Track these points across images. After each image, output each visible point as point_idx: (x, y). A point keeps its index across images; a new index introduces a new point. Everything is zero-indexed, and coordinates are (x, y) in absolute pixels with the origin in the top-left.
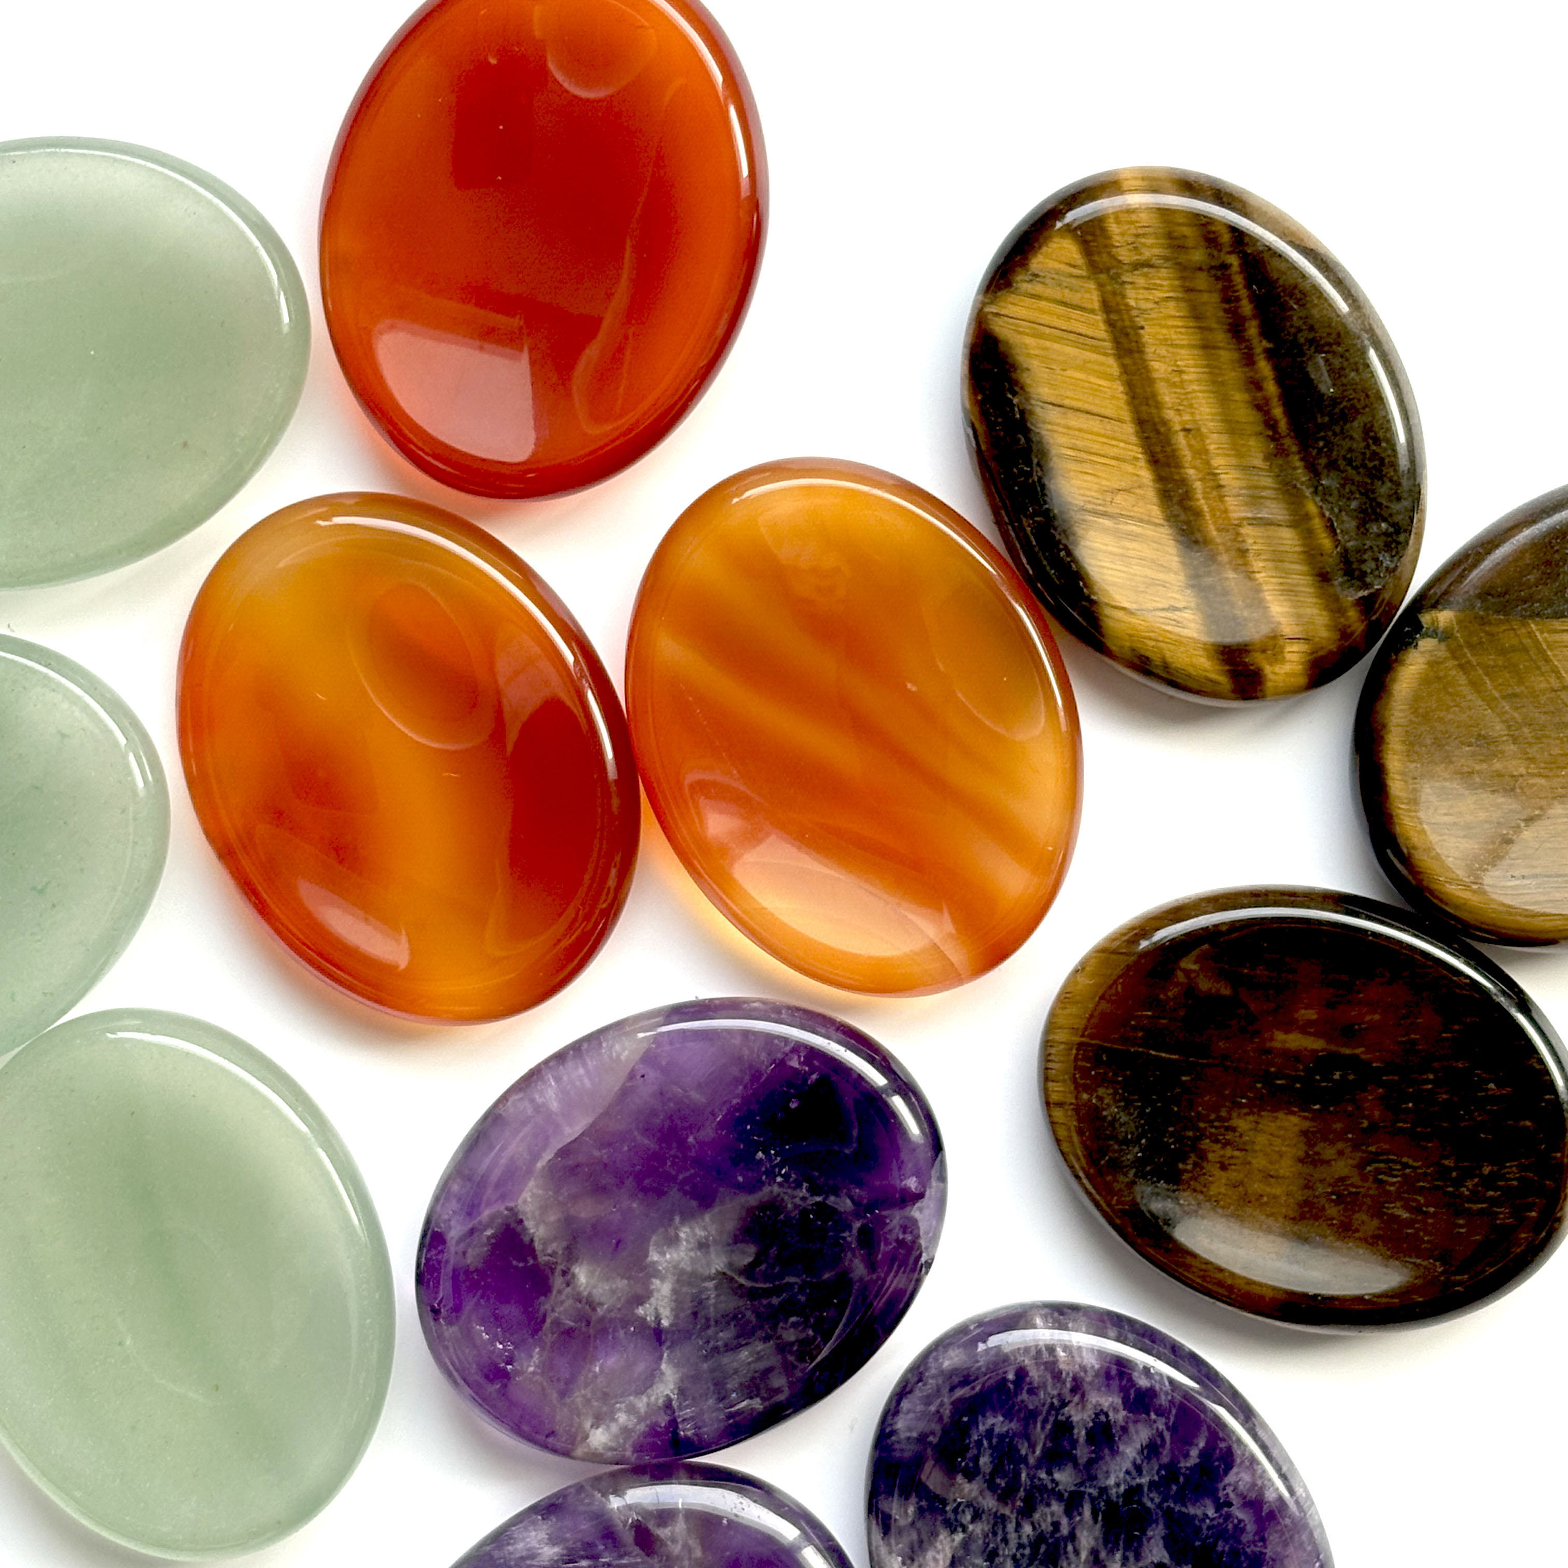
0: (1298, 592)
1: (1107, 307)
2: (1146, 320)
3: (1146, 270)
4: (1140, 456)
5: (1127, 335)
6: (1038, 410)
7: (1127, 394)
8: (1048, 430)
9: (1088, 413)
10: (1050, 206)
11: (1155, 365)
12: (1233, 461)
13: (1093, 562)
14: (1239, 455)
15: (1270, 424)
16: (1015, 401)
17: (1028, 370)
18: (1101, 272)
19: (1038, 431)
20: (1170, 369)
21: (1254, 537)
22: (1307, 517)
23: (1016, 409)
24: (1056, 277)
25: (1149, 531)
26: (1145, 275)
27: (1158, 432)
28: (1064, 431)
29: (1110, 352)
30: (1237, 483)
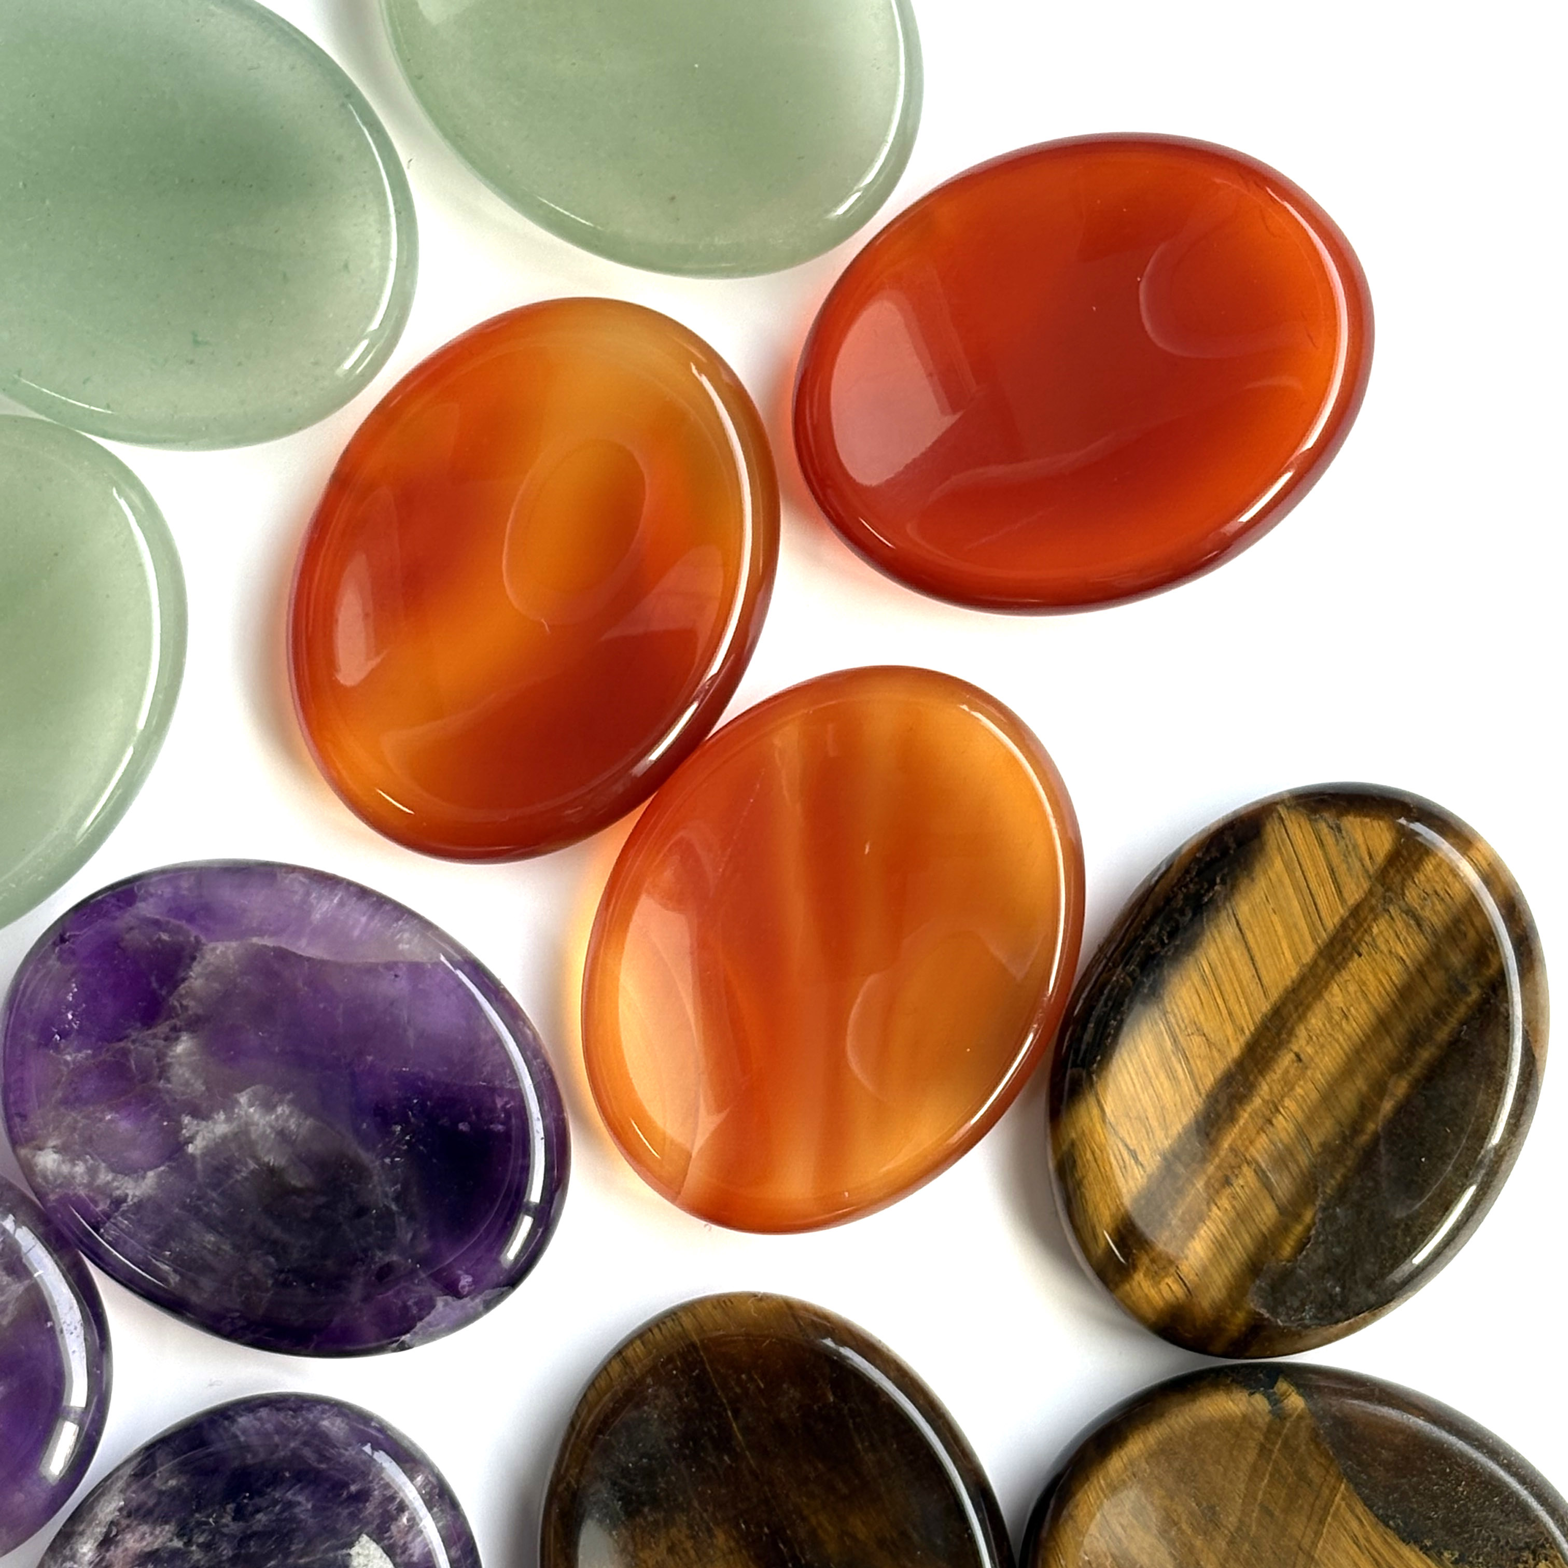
0: (1226, 1254)
1: (1356, 912)
2: (1370, 954)
3: (1412, 922)
4: (1247, 1032)
5: (1345, 946)
6: (1224, 914)
7: (1293, 982)
8: (1213, 937)
9: (1252, 959)
10: (1407, 800)
11: (1335, 988)
12: (1300, 1117)
13: (1125, 1056)
14: (1310, 1120)
15: (1356, 1128)
16: (1217, 888)
17: (1253, 880)
18: (1383, 885)
19: (1206, 926)
20: (1342, 1005)
21: (1247, 1182)
22: (1298, 1217)
23: (1211, 894)
24: (1350, 847)
25: (1187, 1087)
26: (1408, 926)
27: (1279, 1034)
28: (1222, 950)
29: (1319, 941)
30: (1283, 1135)
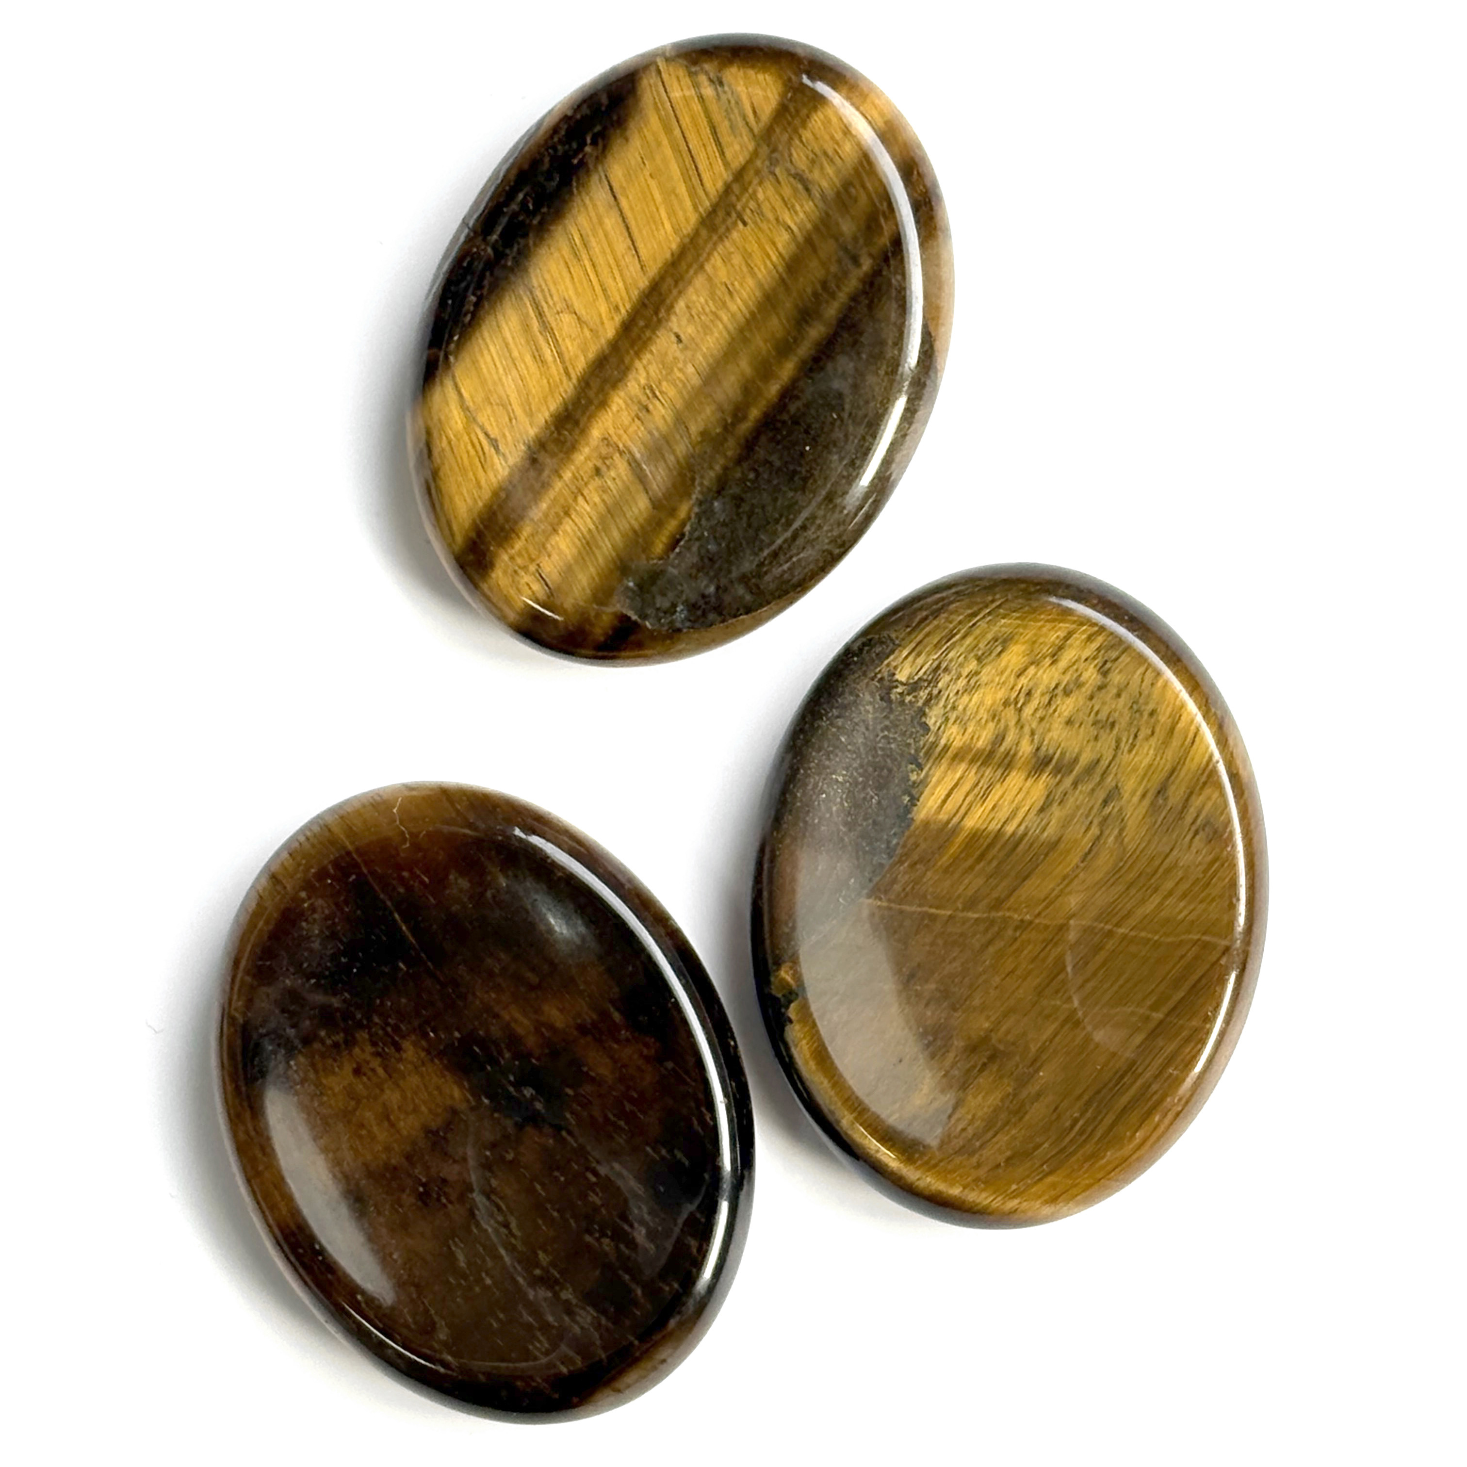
0: (593, 553)
1: (739, 176)
2: (755, 223)
3: (800, 186)
4: (623, 311)
5: (728, 214)
6: (595, 178)
7: (673, 255)
8: (585, 204)
9: (628, 228)
10: (800, 52)
11: (716, 260)
12: (679, 404)
13: (486, 334)
14: (689, 405)
15: (739, 412)
16: (588, 149)
17: (627, 140)
18: (768, 146)
19: (575, 190)
20: (724, 280)
21: (619, 475)
22: (672, 512)
23: (580, 156)
24: (733, 102)
25: (556, 370)
26: (795, 190)
27: (656, 313)
28: (595, 219)
29: (701, 209)
30: (660, 423)
